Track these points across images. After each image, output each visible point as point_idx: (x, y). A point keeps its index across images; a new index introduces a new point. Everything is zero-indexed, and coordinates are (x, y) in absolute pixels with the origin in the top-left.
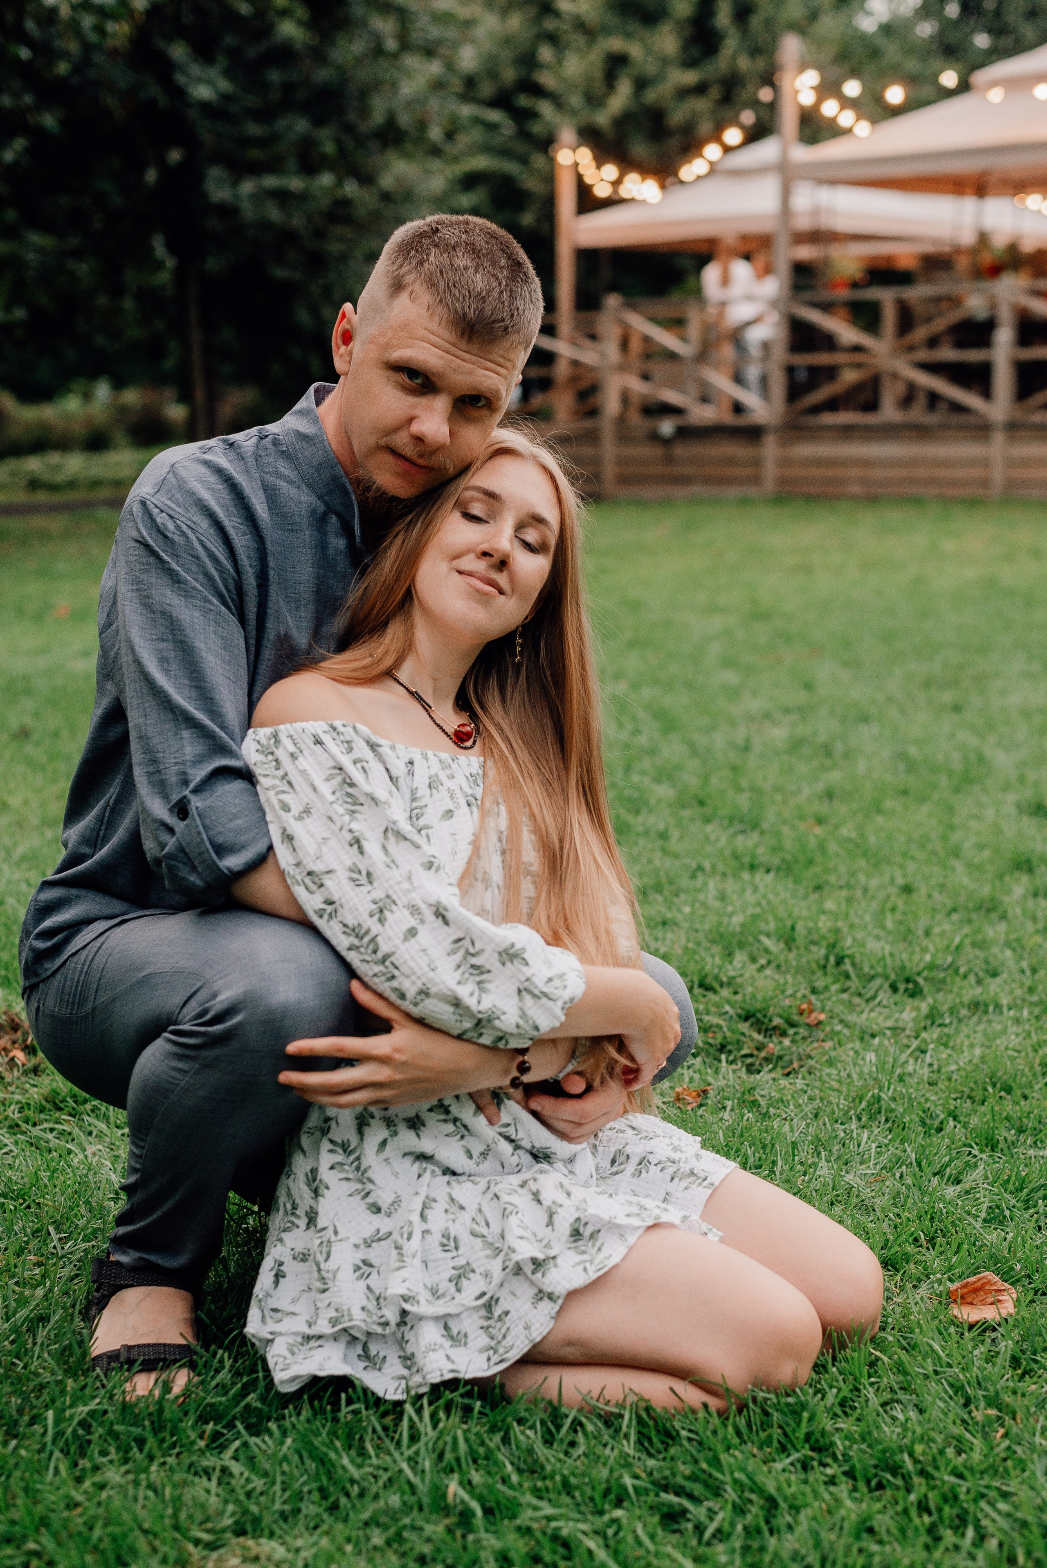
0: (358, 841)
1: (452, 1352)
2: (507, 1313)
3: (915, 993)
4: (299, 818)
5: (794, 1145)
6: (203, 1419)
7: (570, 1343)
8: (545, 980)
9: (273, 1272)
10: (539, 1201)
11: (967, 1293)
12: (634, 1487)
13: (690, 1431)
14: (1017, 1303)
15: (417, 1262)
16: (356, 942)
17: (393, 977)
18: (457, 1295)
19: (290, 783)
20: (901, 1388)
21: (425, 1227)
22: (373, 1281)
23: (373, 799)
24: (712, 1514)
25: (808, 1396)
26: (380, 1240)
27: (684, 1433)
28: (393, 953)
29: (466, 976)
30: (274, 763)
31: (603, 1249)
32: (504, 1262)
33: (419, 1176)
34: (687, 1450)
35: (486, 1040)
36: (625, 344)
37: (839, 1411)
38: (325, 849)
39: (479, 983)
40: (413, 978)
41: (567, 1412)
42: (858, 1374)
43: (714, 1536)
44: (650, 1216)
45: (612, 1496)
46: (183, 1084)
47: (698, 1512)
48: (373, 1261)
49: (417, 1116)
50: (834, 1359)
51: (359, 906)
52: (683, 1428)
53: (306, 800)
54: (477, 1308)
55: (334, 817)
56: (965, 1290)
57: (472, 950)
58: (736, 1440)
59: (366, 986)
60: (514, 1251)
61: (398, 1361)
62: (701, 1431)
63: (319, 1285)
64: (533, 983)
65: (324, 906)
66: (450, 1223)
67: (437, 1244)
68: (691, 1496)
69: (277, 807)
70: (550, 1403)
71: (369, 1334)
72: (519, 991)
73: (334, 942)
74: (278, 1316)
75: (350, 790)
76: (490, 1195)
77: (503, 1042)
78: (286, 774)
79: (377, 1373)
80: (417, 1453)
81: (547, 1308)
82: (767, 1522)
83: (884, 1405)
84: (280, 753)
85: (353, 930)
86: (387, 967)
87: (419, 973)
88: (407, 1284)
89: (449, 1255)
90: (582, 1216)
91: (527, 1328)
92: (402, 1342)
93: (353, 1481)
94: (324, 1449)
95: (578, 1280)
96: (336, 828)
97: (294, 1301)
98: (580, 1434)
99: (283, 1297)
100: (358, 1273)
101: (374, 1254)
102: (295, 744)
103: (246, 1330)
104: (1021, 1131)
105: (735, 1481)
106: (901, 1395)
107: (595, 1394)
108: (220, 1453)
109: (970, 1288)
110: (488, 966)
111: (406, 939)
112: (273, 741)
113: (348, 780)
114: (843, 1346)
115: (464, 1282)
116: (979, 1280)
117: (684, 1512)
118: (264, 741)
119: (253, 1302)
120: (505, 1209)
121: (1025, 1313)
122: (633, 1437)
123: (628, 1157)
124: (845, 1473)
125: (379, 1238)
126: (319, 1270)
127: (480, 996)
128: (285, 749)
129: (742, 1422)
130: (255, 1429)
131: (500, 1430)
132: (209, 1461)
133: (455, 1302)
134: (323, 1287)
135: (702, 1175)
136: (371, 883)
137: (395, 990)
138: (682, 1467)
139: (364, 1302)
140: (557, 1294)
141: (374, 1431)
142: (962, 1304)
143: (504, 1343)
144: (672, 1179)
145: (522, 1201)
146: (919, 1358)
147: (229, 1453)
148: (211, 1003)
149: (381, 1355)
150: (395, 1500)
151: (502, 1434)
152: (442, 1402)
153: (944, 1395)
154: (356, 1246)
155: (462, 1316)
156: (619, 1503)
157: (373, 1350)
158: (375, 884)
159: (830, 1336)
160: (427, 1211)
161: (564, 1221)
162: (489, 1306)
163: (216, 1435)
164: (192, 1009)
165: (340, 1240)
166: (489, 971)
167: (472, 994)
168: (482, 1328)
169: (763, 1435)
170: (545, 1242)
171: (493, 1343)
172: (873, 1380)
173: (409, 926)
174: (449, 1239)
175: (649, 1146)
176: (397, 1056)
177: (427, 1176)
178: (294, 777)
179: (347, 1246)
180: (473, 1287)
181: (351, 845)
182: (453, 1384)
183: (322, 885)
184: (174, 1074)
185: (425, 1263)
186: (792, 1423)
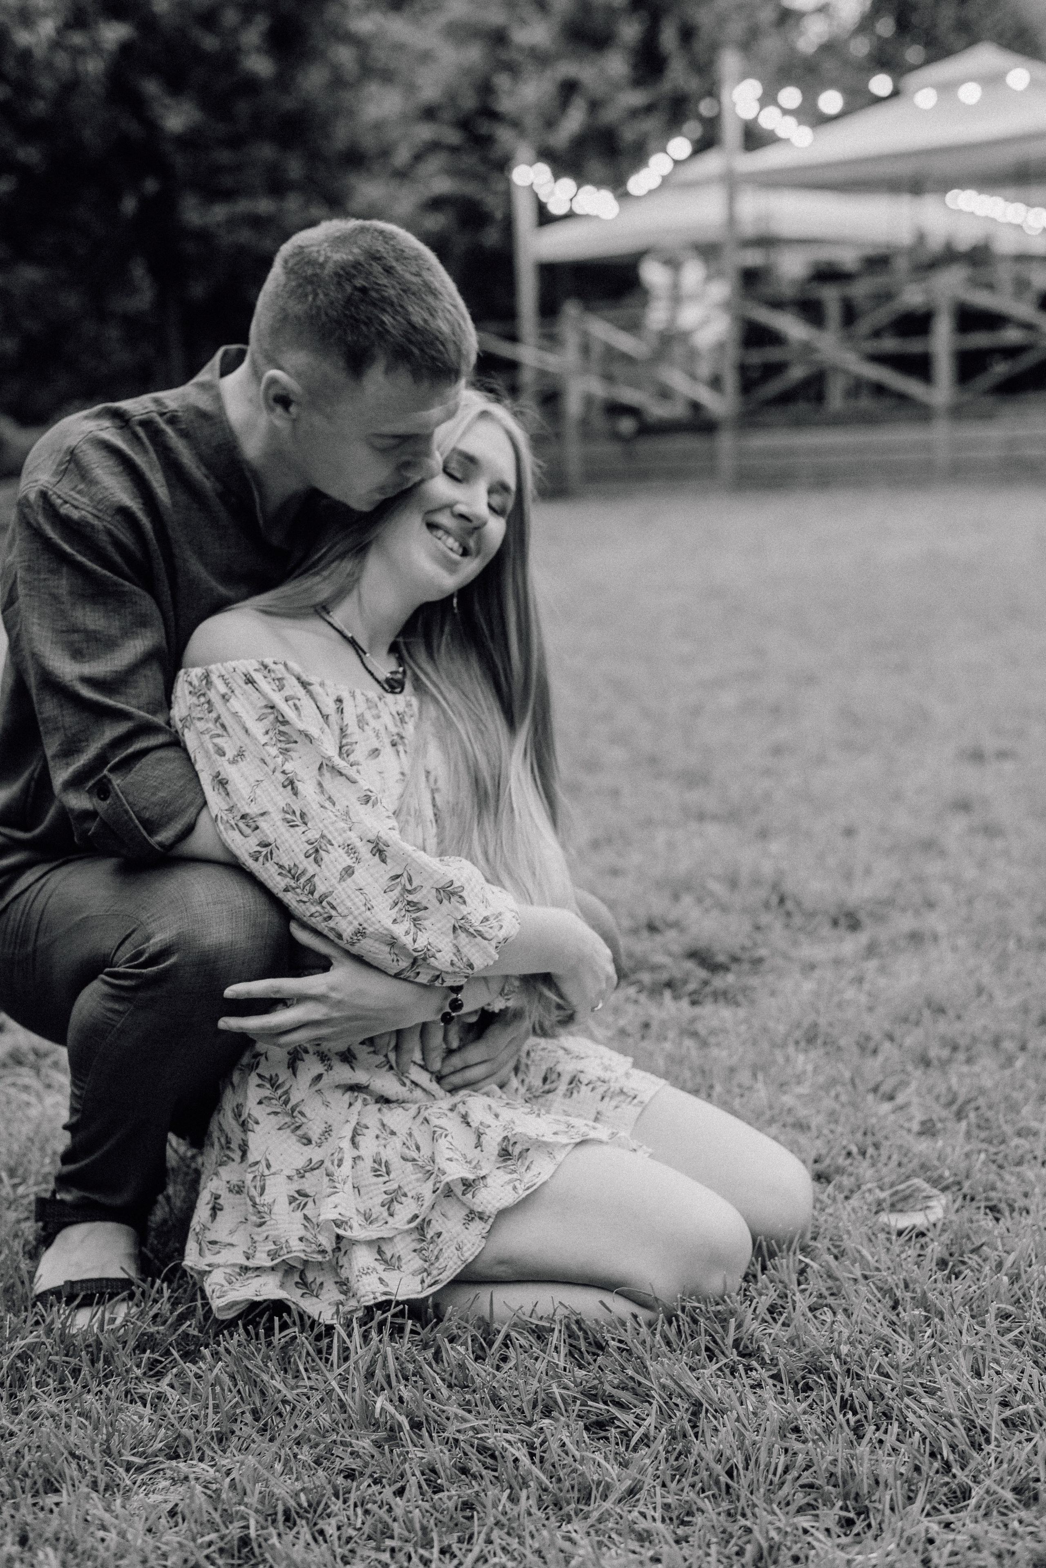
0: (292, 783)
1: (385, 1276)
2: (439, 1235)
3: (855, 925)
4: (233, 762)
5: (732, 1070)
6: (141, 1348)
7: (501, 1262)
8: (481, 918)
9: (210, 1206)
10: (468, 1124)
11: (898, 1201)
12: (562, 1396)
13: (620, 1341)
14: (946, 1210)
15: (348, 1187)
16: (292, 883)
17: (330, 917)
18: (390, 1219)
19: (223, 726)
20: (832, 1294)
21: (356, 1153)
22: (309, 1211)
23: (306, 735)
24: (639, 1420)
25: (735, 1302)
26: (313, 1169)
27: (612, 1343)
28: (331, 893)
29: (403, 912)
30: (206, 706)
31: (533, 1167)
32: (435, 1184)
33: (350, 1105)
34: (616, 1360)
35: (423, 979)
36: (585, 349)
37: (768, 1317)
38: (258, 791)
39: (415, 920)
40: (350, 918)
41: (499, 1328)
42: (787, 1281)
43: (641, 1440)
44: (577, 1133)
45: (540, 1407)
46: (118, 1026)
47: (627, 1419)
48: (308, 1191)
49: (349, 1050)
50: (764, 1268)
51: (294, 847)
52: (613, 1339)
53: (239, 744)
54: (410, 1232)
55: (267, 759)
56: (895, 1198)
57: (409, 887)
58: (664, 1348)
59: (305, 926)
60: (444, 1173)
61: (334, 1286)
62: (629, 1341)
63: (254, 1219)
64: (468, 921)
65: (259, 849)
66: (381, 1149)
67: (369, 1169)
68: (620, 1405)
69: (212, 750)
70: (481, 1319)
71: (306, 1262)
72: (454, 928)
73: (270, 884)
74: (216, 1248)
75: (282, 728)
76: (420, 1119)
77: (440, 980)
78: (219, 717)
79: (315, 1299)
80: (347, 1371)
81: (478, 1227)
82: (694, 1427)
83: (812, 1309)
84: (212, 695)
85: (289, 872)
86: (323, 908)
87: (356, 913)
88: (339, 1210)
89: (381, 1179)
90: (509, 1135)
91: (459, 1249)
92: (336, 1267)
93: (285, 1402)
94: (257, 1371)
95: (508, 1198)
96: (269, 770)
97: (232, 1232)
98: (511, 1349)
99: (221, 1230)
100: (294, 1205)
101: (308, 1184)
102: (227, 684)
103: (184, 1263)
104: (955, 1048)
105: (664, 1387)
106: (830, 1300)
107: (527, 1309)
108: (158, 1380)
109: (901, 1195)
110: (424, 903)
111: (342, 879)
112: (204, 682)
113: (280, 719)
114: (772, 1255)
115: (396, 1206)
116: (909, 1187)
117: (613, 1419)
118: (196, 682)
119: (190, 1236)
120: (434, 1132)
121: (953, 1217)
122: (563, 1350)
123: (559, 1075)
124: (772, 1377)
125: (311, 1167)
126: (254, 1205)
127: (416, 934)
128: (218, 692)
129: (672, 1333)
130: (190, 1356)
131: (431, 1347)
132: (148, 1388)
133: (388, 1226)
134: (259, 1221)
135: (632, 1093)
136: (306, 824)
137: (332, 929)
138: (610, 1377)
139: (302, 1233)
140: (488, 1213)
141: (308, 1354)
142: (891, 1211)
143: (437, 1265)
144: (603, 1098)
145: (452, 1123)
146: (847, 1263)
147: (167, 1380)
148: (145, 946)
149: (319, 1281)
150: (325, 1419)
151: (433, 1350)
152: (374, 1323)
153: (871, 1297)
154: (289, 1177)
155: (395, 1240)
156: (547, 1413)
157: (310, 1277)
158: (309, 825)
159: (760, 1247)
160: (358, 1138)
161: (493, 1141)
162: (421, 1230)
163: (154, 1363)
164: (127, 951)
165: (274, 1174)
166: (426, 908)
167: (407, 933)
168: (415, 1251)
169: (691, 1343)
170: (474, 1163)
171: (426, 1265)
172: (803, 1287)
173: (345, 865)
174: (380, 1165)
175: (580, 1065)
176: (333, 995)
177: (358, 1104)
178: (227, 719)
179: (281, 1179)
180: (405, 1211)
181: (284, 787)
182: (384, 1306)
183: (257, 828)
184: (109, 1015)
185: (357, 1188)
186: (720, 1330)
